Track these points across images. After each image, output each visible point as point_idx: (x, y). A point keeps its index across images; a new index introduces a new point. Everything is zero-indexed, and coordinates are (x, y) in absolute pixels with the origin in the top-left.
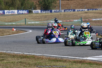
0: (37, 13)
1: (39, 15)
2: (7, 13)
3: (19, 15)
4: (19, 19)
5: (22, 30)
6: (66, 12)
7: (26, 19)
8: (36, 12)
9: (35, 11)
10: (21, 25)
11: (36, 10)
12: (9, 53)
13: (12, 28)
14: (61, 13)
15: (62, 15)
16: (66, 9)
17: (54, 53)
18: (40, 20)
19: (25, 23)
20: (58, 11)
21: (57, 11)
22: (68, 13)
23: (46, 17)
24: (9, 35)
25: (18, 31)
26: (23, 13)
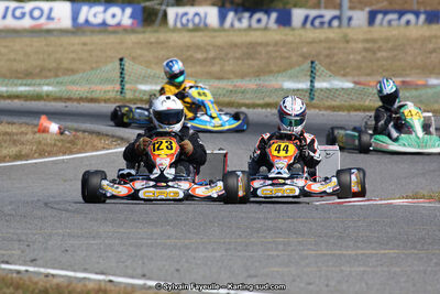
0: (196, 29)
1: (208, 39)
2: (4, 17)
3: (84, 33)
4: (80, 59)
5: (98, 134)
6: (381, 24)
7: (127, 63)
8: (190, 16)
9: (181, 10)
10: (92, 100)
11: (192, 5)
12: (18, 272)
13: (37, 114)
14: (351, 33)
15: (356, 41)
16: (383, 5)
17: (302, 285)
18: (216, 68)
19: (118, 87)
20: (327, 19)
21: (321, 16)
22: (395, 32)
23: (251, 50)
24: (18, 157)
25: (77, 138)
26: (104, 24)
